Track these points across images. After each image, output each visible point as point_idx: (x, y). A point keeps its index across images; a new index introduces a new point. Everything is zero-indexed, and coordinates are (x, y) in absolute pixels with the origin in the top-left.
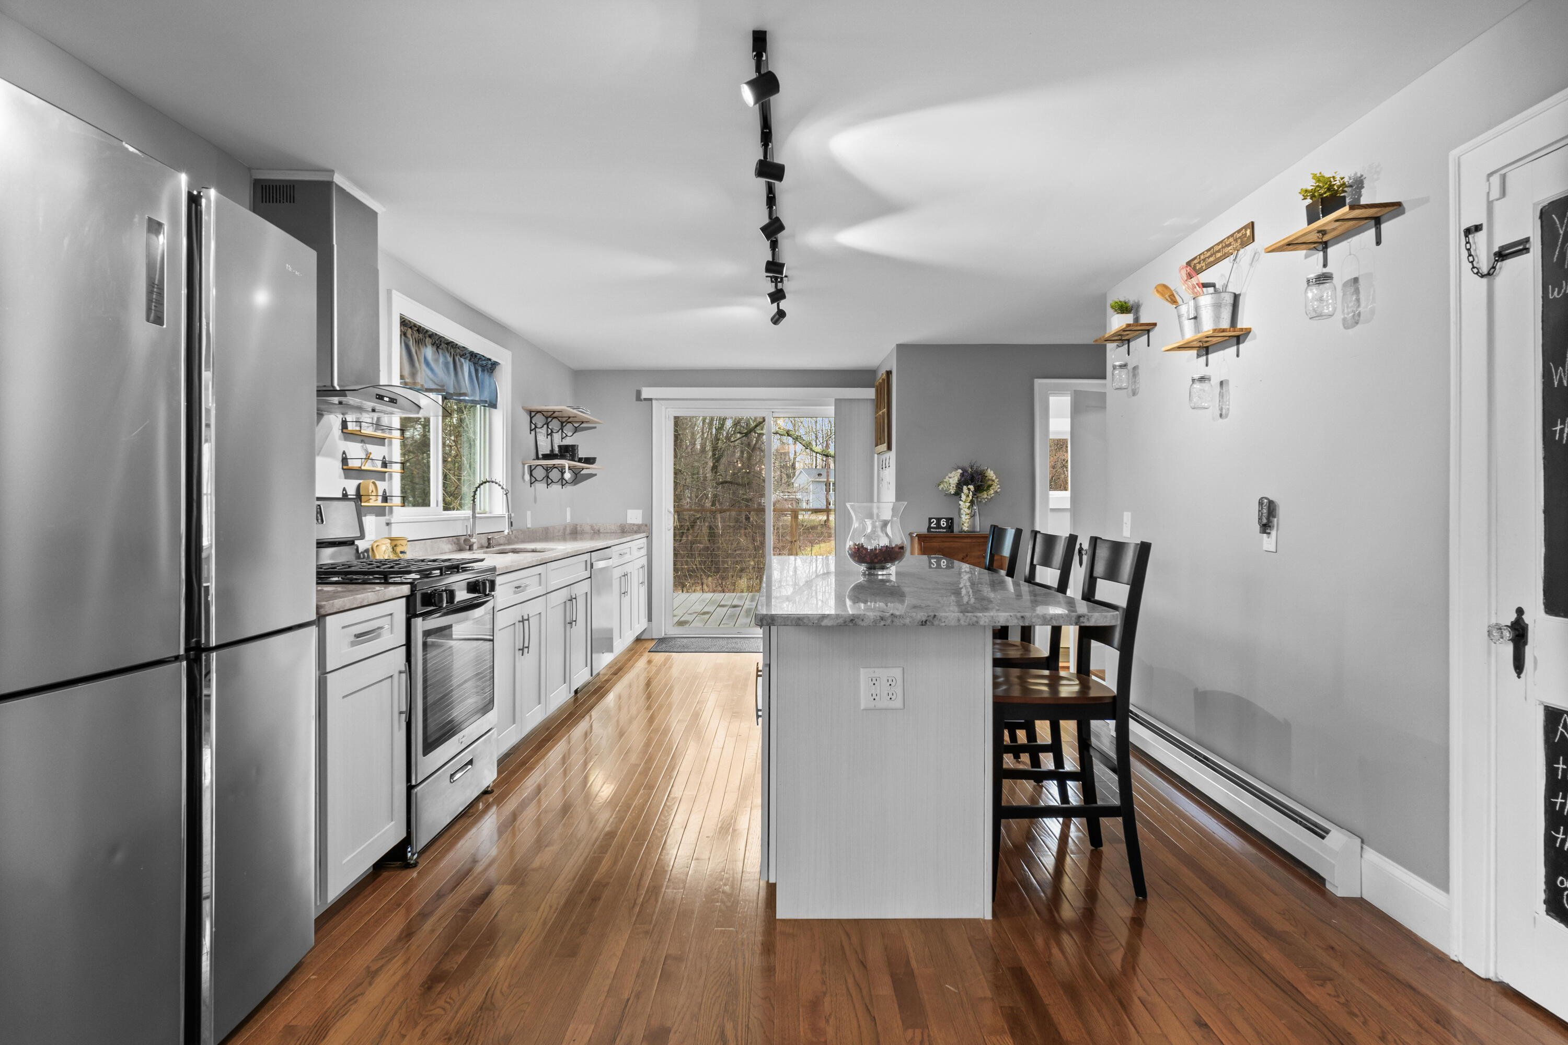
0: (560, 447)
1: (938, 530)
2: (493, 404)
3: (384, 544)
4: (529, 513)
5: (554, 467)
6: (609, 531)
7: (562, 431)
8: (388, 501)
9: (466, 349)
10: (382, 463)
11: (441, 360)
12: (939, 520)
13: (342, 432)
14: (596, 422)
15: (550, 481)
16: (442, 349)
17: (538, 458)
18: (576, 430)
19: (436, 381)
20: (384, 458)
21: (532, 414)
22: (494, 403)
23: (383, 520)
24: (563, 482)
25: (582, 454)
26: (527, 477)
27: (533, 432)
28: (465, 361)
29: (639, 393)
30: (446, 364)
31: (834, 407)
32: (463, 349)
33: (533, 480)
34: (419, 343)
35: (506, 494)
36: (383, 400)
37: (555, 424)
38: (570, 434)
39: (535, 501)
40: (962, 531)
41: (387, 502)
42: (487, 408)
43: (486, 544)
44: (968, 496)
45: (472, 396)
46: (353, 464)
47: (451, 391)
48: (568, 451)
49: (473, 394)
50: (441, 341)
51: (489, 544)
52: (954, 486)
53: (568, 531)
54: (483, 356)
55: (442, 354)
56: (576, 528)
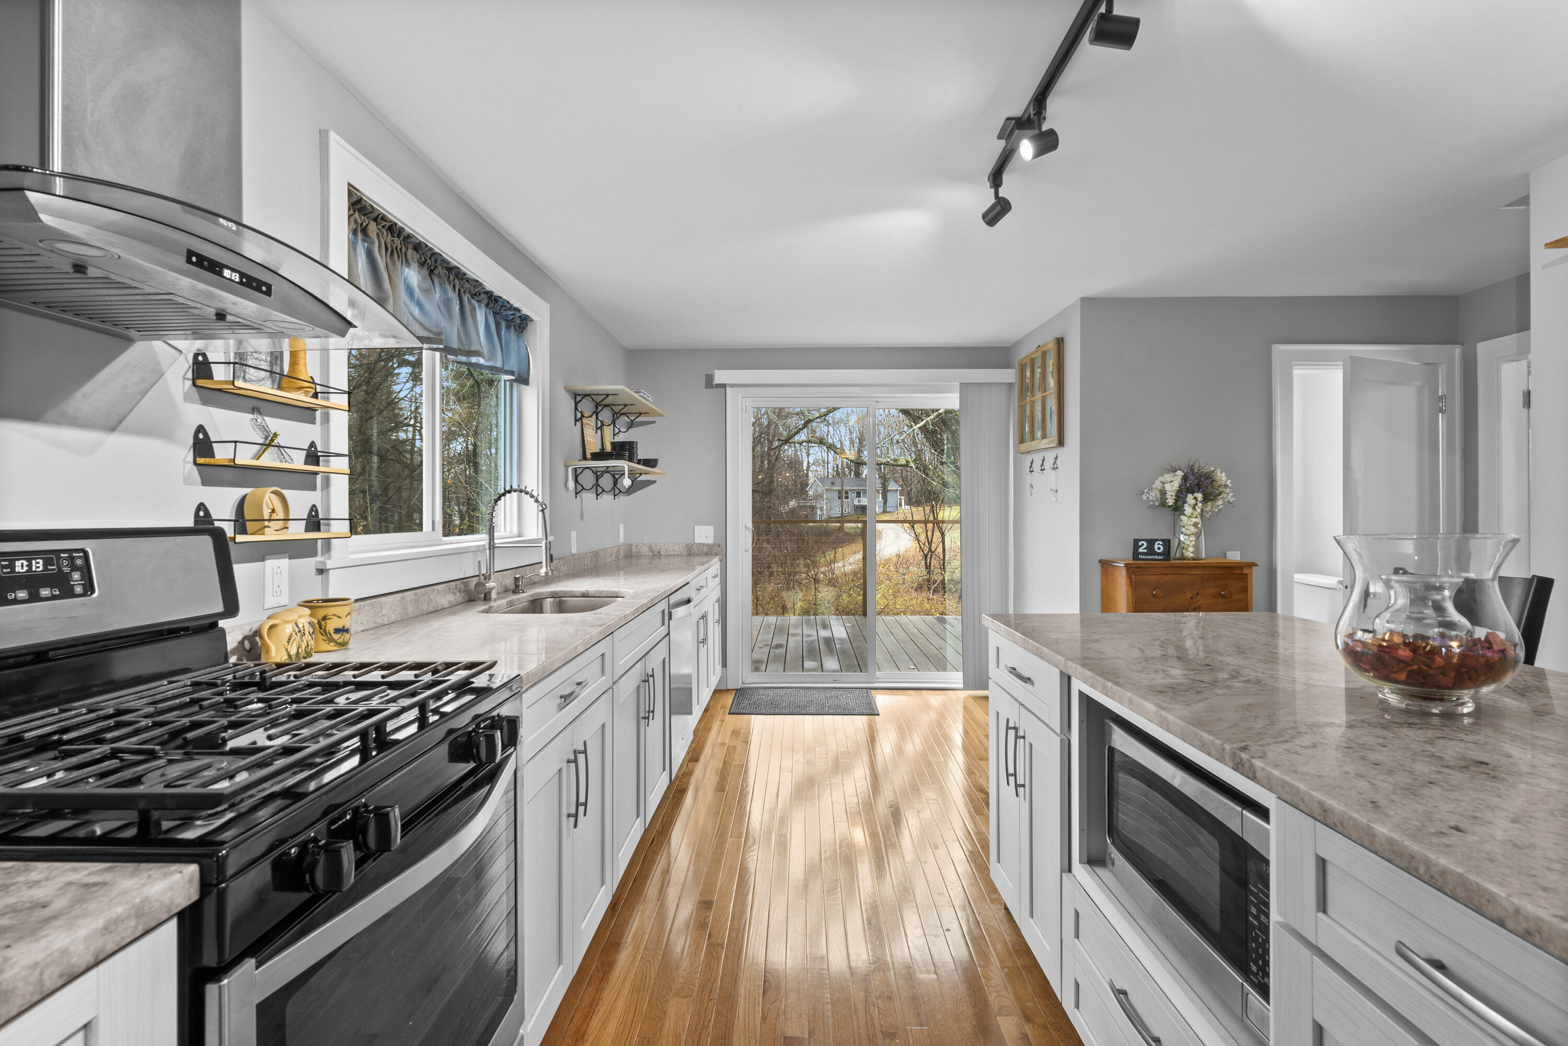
0: (613, 444)
1: (1149, 557)
2: (523, 379)
3: (288, 622)
4: (574, 534)
5: (607, 470)
6: (672, 553)
7: (614, 426)
8: (322, 527)
9: (481, 284)
10: (307, 456)
11: (437, 295)
12: (1151, 543)
13: (194, 384)
14: (660, 415)
15: (600, 490)
16: (439, 276)
17: (585, 458)
18: (631, 425)
19: (427, 325)
20: (313, 444)
21: (578, 397)
22: (525, 376)
23: (309, 564)
24: (616, 490)
25: (641, 455)
26: (571, 484)
27: (579, 424)
28: (480, 307)
29: (709, 380)
30: (447, 303)
31: (958, 395)
32: (476, 283)
33: (579, 488)
34: (392, 252)
35: (543, 511)
36: (220, 274)
37: (606, 415)
38: (623, 430)
39: (582, 518)
40: (1183, 558)
41: (319, 530)
42: (515, 384)
43: (513, 587)
44: (1194, 508)
45: (489, 360)
46: (222, 453)
47: (455, 345)
48: (624, 450)
49: (492, 356)
50: (436, 261)
51: (517, 586)
52: (1174, 494)
53: (622, 554)
54: (508, 303)
55: (441, 284)
56: (631, 550)
